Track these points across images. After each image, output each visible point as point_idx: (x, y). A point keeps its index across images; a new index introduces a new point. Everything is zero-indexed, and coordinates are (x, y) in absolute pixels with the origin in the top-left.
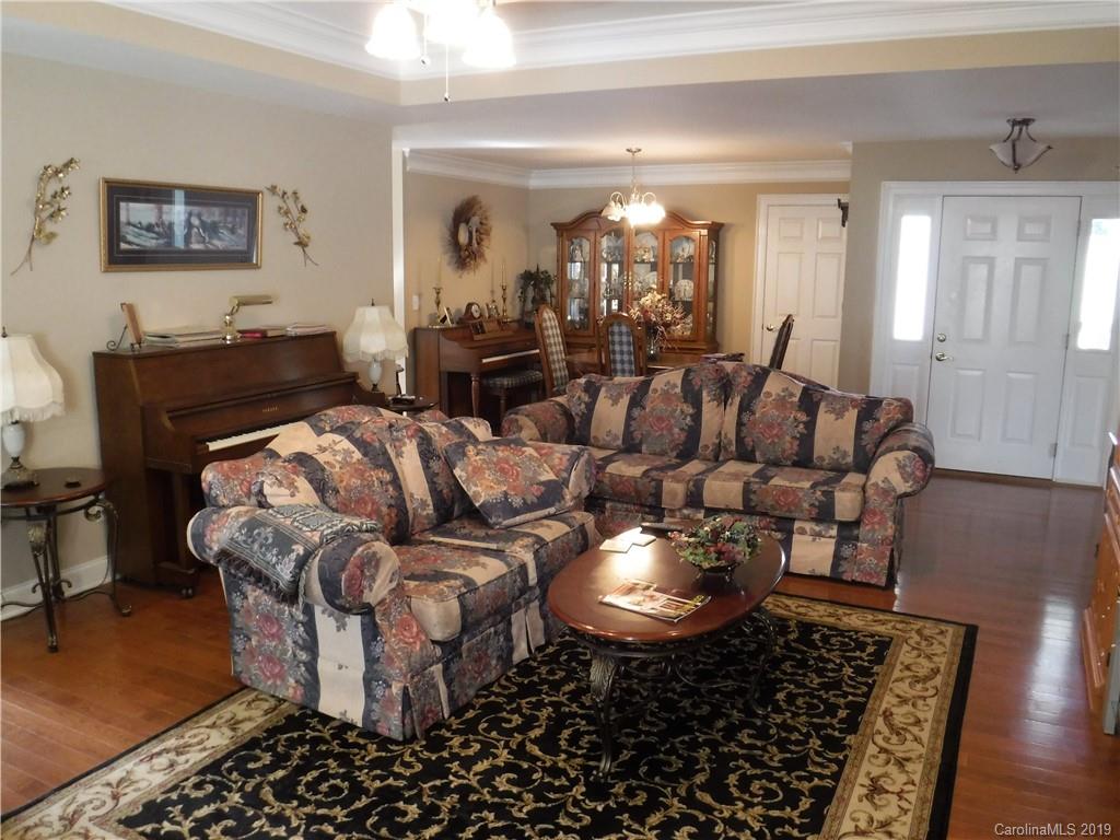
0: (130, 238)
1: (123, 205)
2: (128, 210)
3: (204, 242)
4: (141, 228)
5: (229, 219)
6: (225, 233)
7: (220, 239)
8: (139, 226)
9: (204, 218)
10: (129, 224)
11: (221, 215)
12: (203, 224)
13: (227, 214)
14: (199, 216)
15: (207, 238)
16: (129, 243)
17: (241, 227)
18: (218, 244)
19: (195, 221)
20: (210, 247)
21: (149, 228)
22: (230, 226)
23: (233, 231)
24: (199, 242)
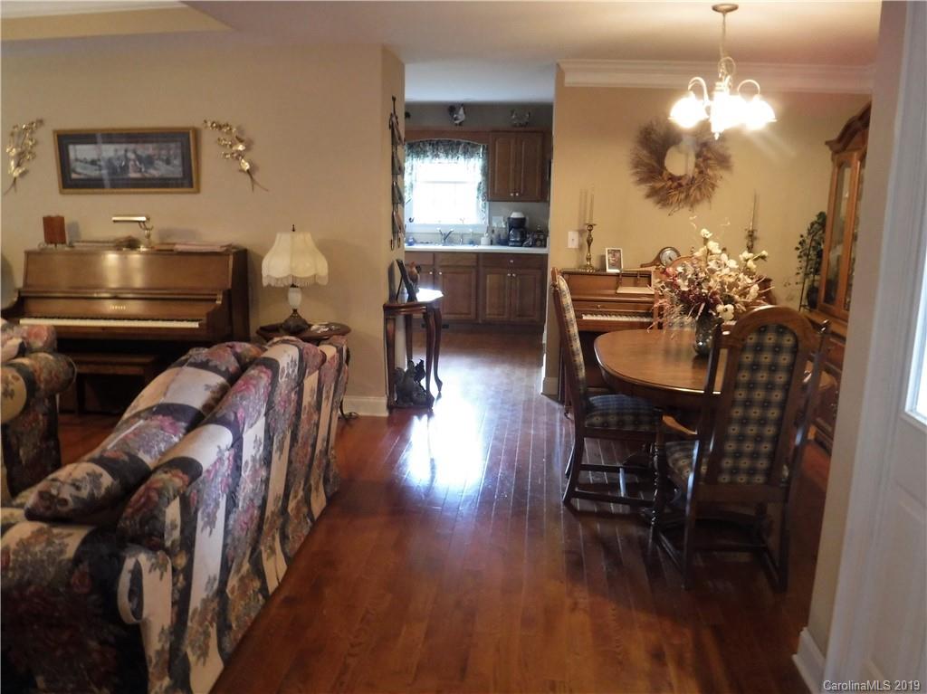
0: (79, 170)
1: (71, 147)
2: (75, 151)
3: (140, 171)
4: (86, 162)
5: (164, 152)
6: (159, 164)
7: (155, 169)
8: (85, 161)
9: (139, 152)
10: (77, 160)
11: (154, 149)
12: (139, 158)
13: (161, 149)
14: (135, 152)
15: (143, 170)
16: (79, 174)
17: (175, 158)
18: (154, 173)
19: (131, 155)
20: (147, 175)
21: (93, 162)
22: (165, 158)
23: (168, 162)
24: (135, 172)
